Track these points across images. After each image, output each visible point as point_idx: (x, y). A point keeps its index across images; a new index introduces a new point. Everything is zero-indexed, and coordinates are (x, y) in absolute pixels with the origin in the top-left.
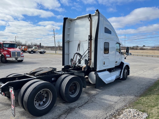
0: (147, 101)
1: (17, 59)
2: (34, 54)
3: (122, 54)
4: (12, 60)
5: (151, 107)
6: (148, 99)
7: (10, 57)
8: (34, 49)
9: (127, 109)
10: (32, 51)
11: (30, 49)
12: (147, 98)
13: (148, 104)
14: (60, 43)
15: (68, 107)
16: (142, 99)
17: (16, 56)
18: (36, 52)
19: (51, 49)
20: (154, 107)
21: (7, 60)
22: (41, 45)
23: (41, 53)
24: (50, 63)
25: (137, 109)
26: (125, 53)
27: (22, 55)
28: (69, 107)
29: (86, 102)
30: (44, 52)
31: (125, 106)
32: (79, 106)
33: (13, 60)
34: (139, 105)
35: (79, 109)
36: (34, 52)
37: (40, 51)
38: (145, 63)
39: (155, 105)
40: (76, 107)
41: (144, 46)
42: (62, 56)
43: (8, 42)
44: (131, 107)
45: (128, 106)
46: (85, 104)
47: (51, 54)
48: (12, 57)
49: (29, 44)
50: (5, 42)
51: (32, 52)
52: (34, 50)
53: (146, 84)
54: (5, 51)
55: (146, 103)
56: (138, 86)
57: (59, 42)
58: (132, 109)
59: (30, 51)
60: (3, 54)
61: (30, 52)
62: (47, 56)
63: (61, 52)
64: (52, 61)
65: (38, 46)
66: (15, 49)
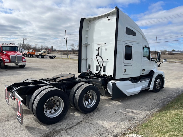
0: (158, 123)
1: (18, 64)
2: (42, 59)
3: (152, 60)
4: (11, 65)
5: (162, 133)
6: (161, 120)
7: (10, 62)
8: (42, 53)
9: (129, 133)
10: (40, 55)
11: (38, 53)
12: (160, 118)
13: (160, 128)
14: (74, 46)
15: (52, 129)
16: (154, 119)
17: (17, 62)
18: (45, 56)
19: (64, 53)
20: (165, 133)
21: (6, 65)
22: (53, 48)
23: (51, 57)
24: (56, 69)
25: (142, 135)
26: (156, 59)
27: (24, 60)
28: (54, 129)
29: (79, 122)
30: (55, 57)
31: (129, 129)
32: (68, 127)
33: (13, 65)
34: (147, 129)
35: (66, 132)
36: (43, 56)
37: (49, 55)
38: (171, 71)
39: (168, 131)
40: (62, 129)
41: (174, 50)
42: (78, 62)
43: (8, 44)
44: (136, 131)
45: (132, 130)
46: (76, 125)
47: (62, 59)
48: (11, 62)
49: (39, 48)
50: (5, 45)
51: (40, 57)
52: (42, 55)
53: (166, 98)
54: (4, 55)
55: (157, 126)
56: (154, 101)
57: (72, 45)
58: (135, 135)
59: (38, 55)
60: (1, 58)
61: (38, 57)
62: (56, 61)
63: (77, 57)
64: (59, 67)
65: (49, 50)
66: (16, 52)
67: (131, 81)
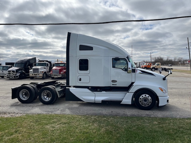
8: (155, 66)
11: (152, 66)
18: (158, 69)
23: (165, 70)
30: (170, 69)
51: (153, 70)
67: (90, 89)
